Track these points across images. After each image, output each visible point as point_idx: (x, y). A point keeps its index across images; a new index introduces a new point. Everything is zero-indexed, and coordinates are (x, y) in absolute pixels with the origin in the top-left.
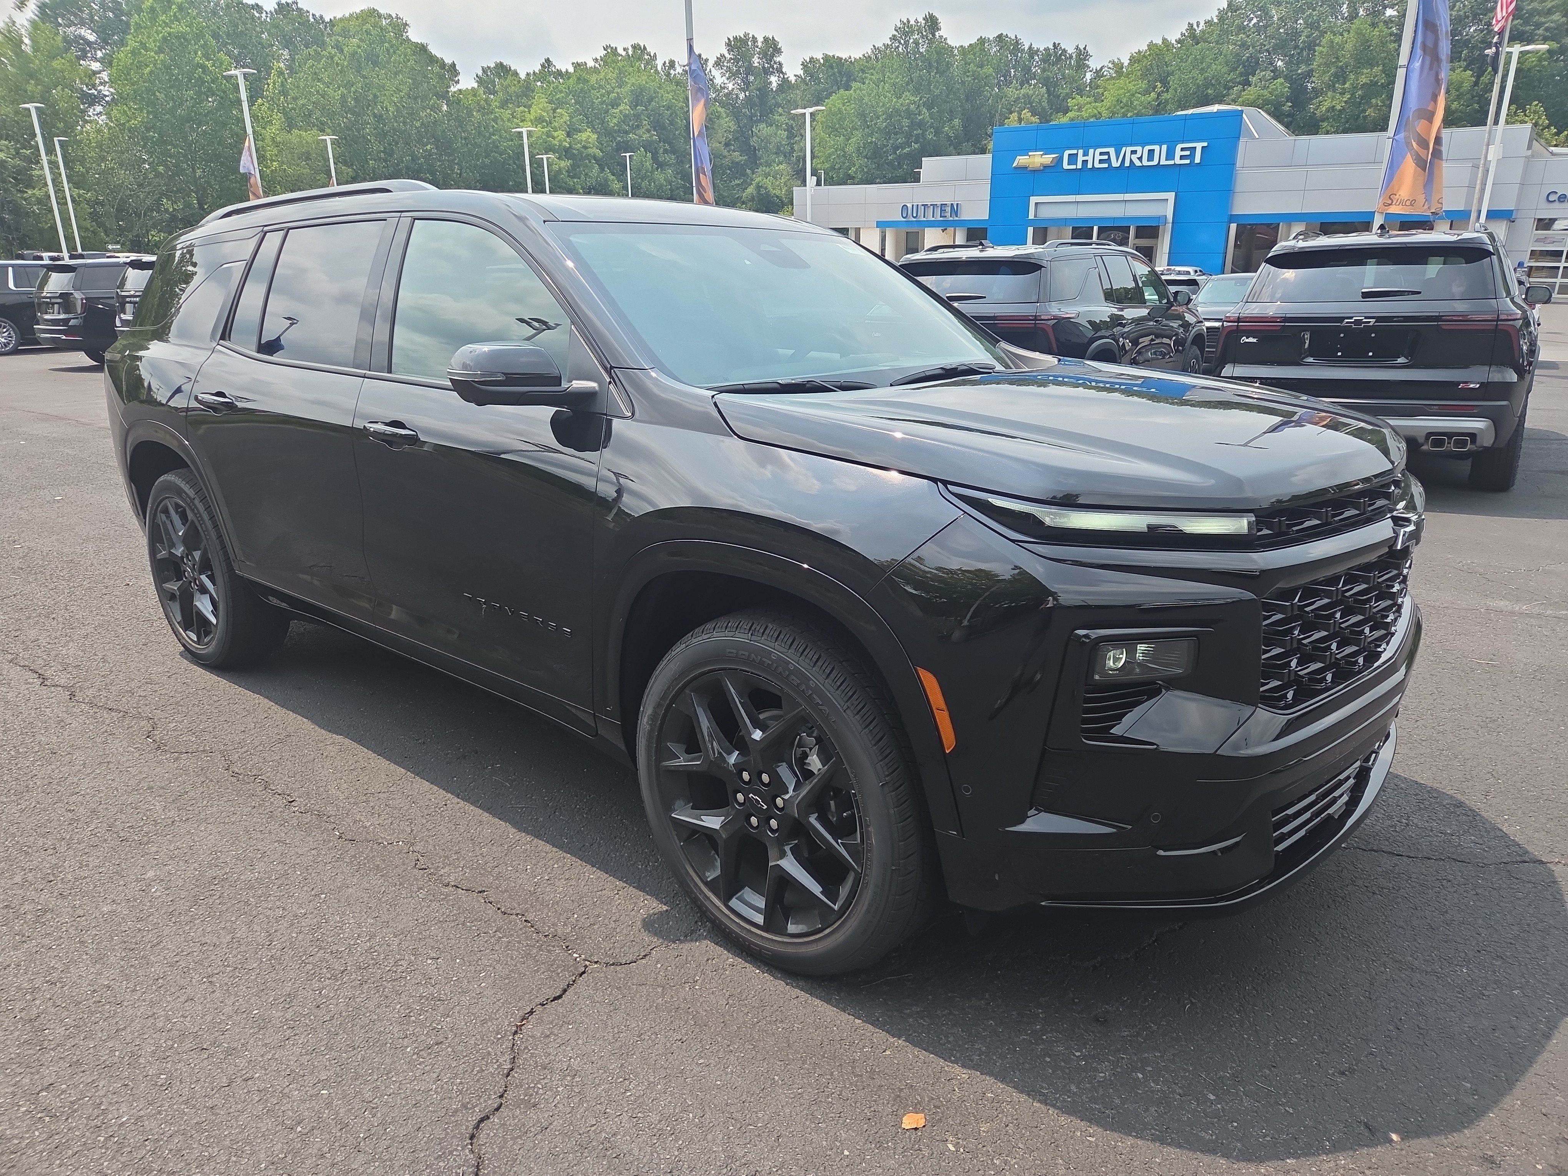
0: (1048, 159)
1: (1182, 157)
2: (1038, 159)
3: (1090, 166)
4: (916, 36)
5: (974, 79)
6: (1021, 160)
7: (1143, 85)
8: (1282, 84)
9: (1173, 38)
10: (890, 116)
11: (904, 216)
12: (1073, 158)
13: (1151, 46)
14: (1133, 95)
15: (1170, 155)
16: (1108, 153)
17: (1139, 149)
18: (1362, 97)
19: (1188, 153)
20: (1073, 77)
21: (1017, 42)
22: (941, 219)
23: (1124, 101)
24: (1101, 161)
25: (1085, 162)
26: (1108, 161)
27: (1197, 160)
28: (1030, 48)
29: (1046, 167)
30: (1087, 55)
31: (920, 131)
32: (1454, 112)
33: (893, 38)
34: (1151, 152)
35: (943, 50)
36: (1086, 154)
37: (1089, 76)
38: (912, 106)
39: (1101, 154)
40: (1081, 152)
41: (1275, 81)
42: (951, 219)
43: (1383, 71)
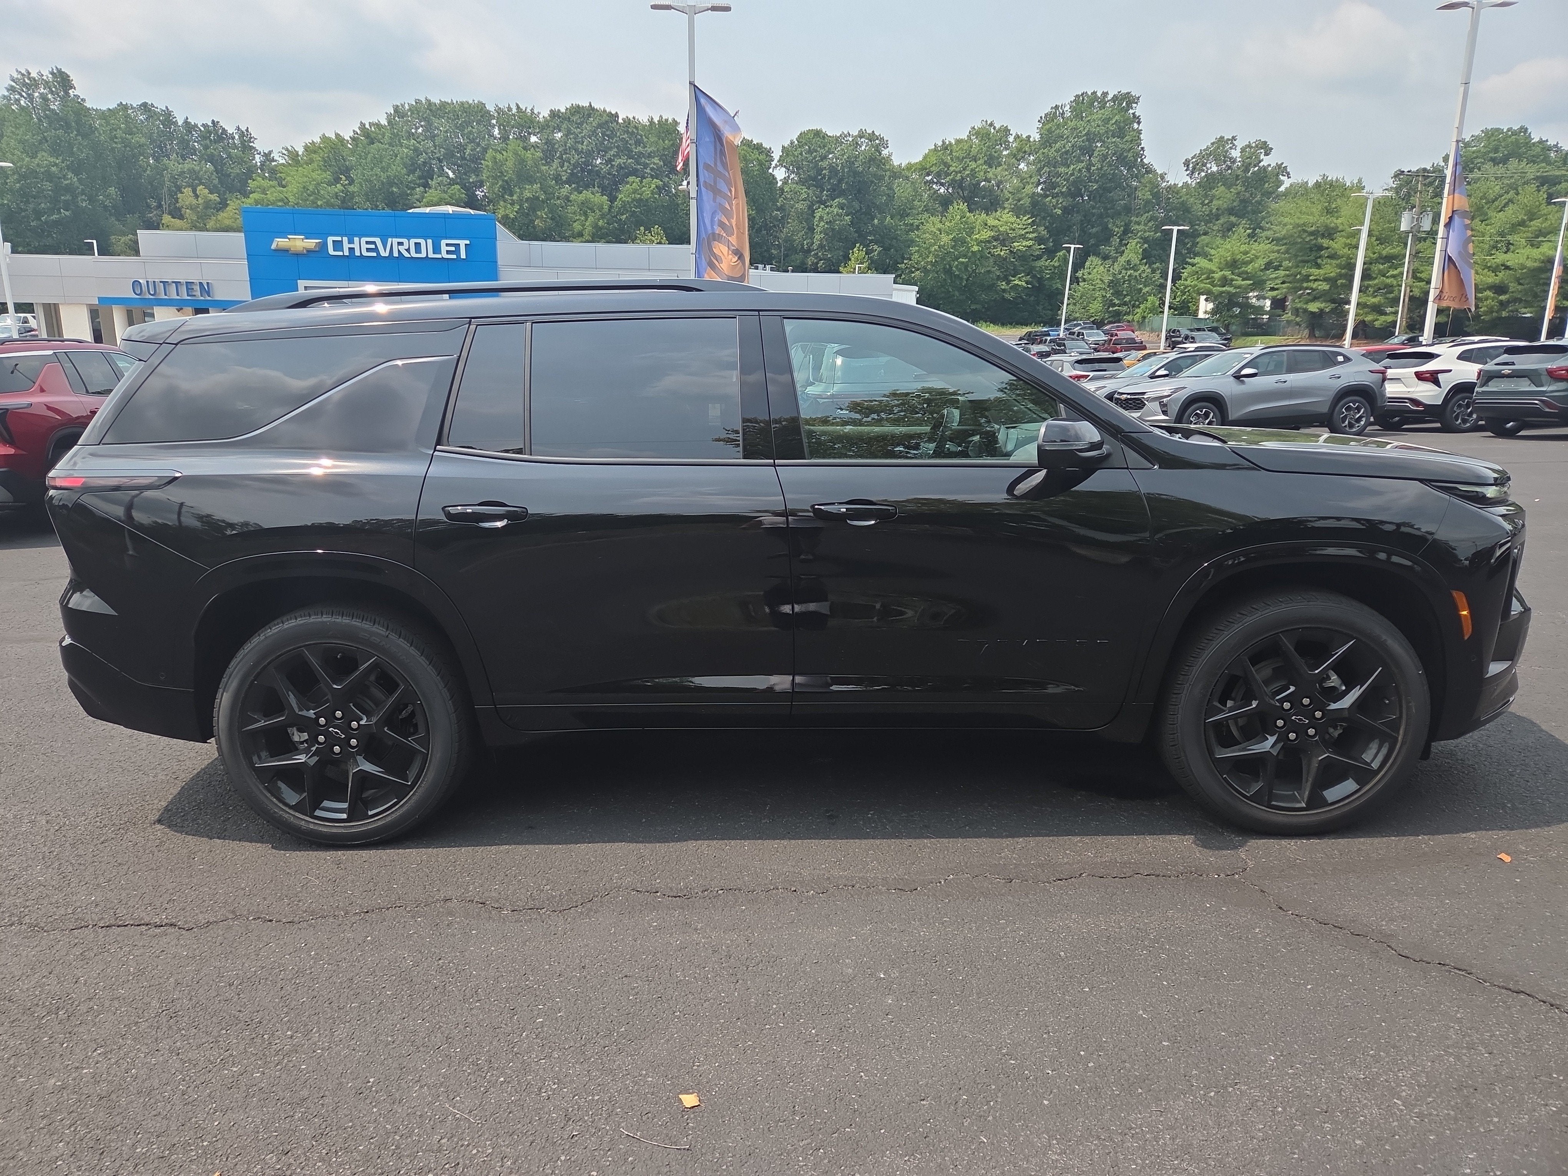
0: (311, 243)
1: (448, 252)
2: (299, 243)
3: (357, 253)
4: (42, 90)
5: (125, 147)
6: (280, 242)
7: (328, 176)
8: (459, 190)
9: (347, 135)
10: (23, 177)
11: (138, 292)
12: (338, 245)
13: (324, 138)
14: (318, 184)
15: (437, 249)
16: (374, 243)
17: (405, 241)
18: (529, 209)
19: (453, 249)
20: (241, 158)
21: (168, 114)
22: (189, 298)
23: (311, 188)
24: (368, 250)
25: (351, 250)
26: (376, 250)
27: (463, 256)
28: (186, 122)
29: (309, 251)
30: (251, 138)
31: (68, 197)
32: (601, 228)
33: (11, 89)
34: (417, 245)
35: (80, 110)
36: (351, 241)
37: (258, 159)
38: (54, 169)
39: (367, 243)
40: (345, 239)
41: (453, 187)
42: (202, 298)
43: (541, 188)
